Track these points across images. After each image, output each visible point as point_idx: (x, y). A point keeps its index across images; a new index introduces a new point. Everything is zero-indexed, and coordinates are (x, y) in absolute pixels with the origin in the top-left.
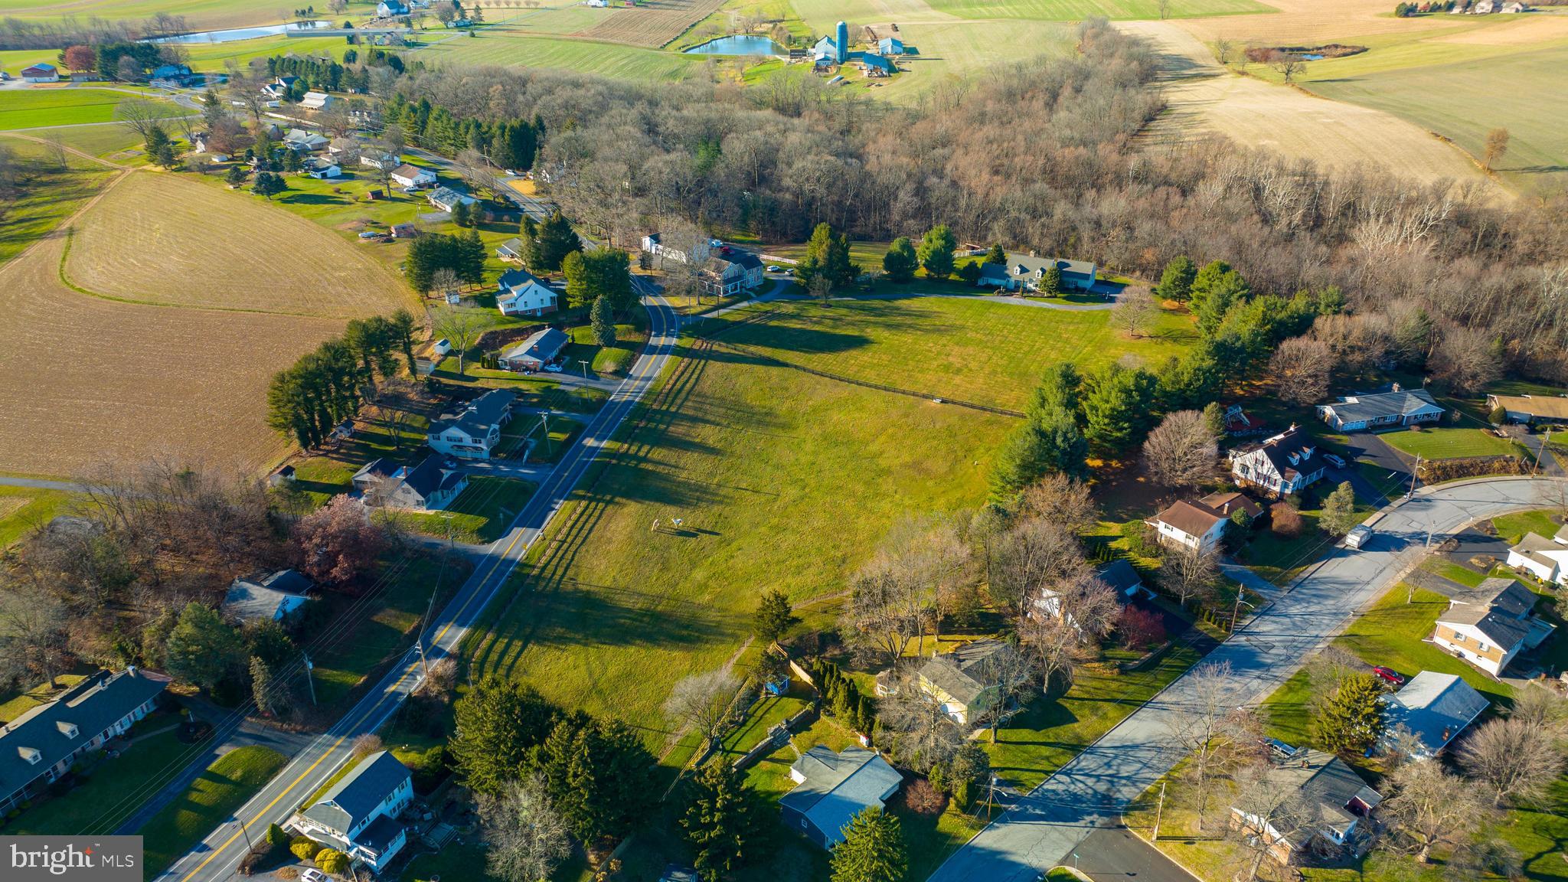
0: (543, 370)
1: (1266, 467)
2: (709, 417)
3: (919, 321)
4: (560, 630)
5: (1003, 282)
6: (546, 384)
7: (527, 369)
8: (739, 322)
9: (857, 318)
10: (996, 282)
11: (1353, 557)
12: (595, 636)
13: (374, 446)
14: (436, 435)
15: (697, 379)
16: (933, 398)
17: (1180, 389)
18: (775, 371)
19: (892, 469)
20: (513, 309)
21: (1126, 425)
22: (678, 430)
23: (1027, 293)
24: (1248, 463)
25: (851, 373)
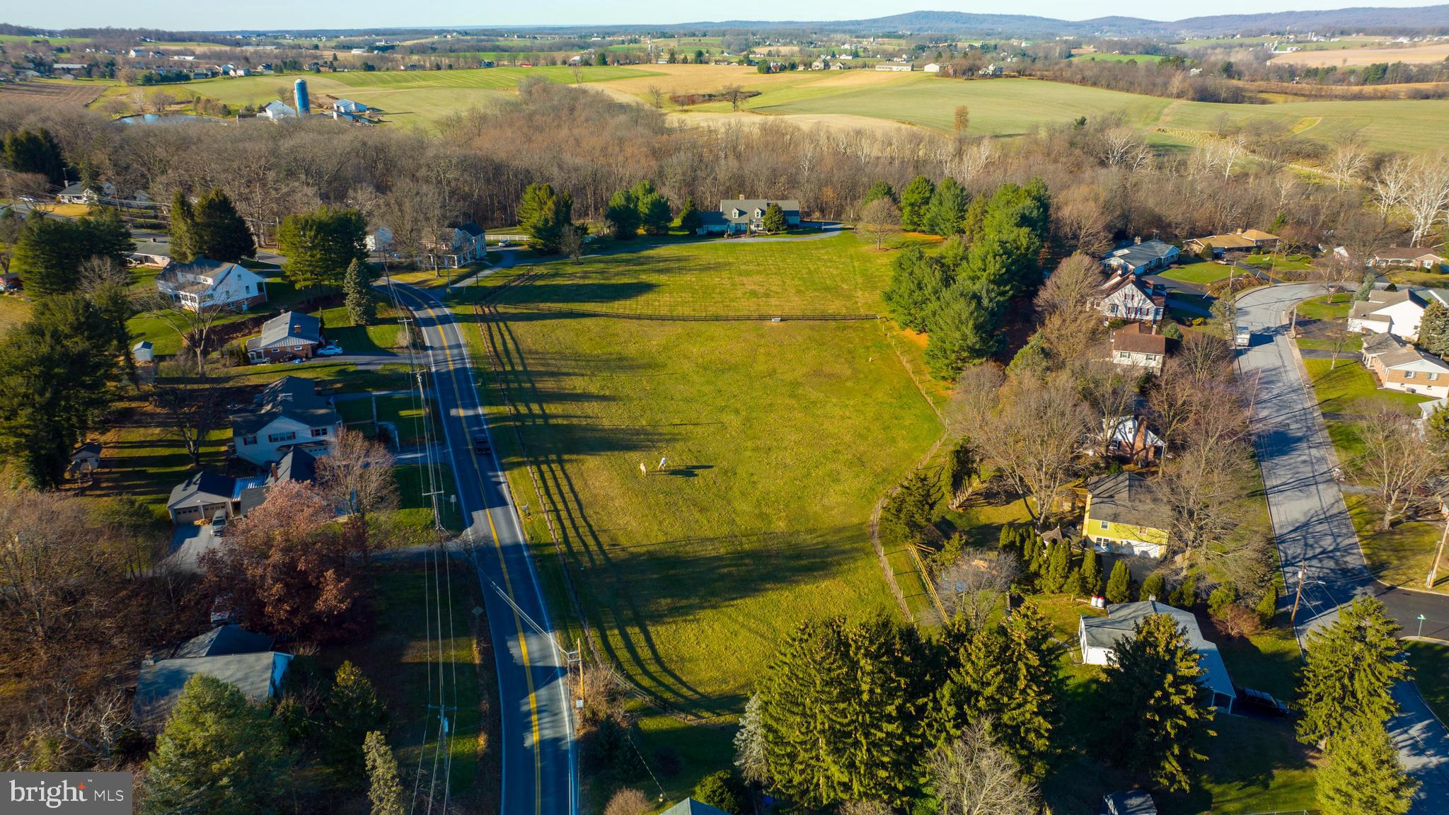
0: (315, 355)
1: (1136, 299)
2: (563, 370)
3: (683, 264)
4: (665, 602)
5: (723, 227)
6: (338, 368)
7: (294, 357)
8: (500, 287)
9: (621, 269)
10: (716, 228)
11: (1250, 353)
12: (713, 594)
13: (151, 470)
14: (250, 436)
15: (513, 338)
16: (768, 318)
17: (1021, 254)
18: (588, 322)
19: (799, 380)
20: (209, 303)
21: (1008, 288)
22: (548, 385)
23: (753, 233)
24: (1117, 302)
25: (664, 311)
